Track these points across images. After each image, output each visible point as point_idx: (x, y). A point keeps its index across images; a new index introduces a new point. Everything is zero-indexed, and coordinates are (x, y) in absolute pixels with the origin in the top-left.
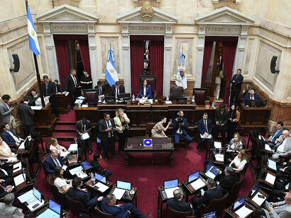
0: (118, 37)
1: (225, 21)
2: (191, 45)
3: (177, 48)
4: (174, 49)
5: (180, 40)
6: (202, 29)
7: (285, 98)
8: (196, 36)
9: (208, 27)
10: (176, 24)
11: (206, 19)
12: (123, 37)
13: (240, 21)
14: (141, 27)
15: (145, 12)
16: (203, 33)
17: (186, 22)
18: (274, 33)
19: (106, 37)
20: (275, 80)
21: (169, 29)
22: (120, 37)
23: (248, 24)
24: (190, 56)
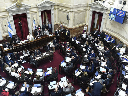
0: (7, 17)
1: (47, 5)
2: (36, 15)
3: (32, 17)
4: (31, 18)
5: (32, 14)
6: (39, 8)
7: (73, 27)
8: (38, 12)
9: (41, 8)
10: (31, 8)
11: (41, 5)
12: (10, 16)
13: (51, 4)
14: (17, 11)
15: (18, 5)
16: (40, 10)
17: (34, 7)
18: (64, 7)
19: (2, 18)
20: (68, 22)
21: (28, 10)
22: (8, 17)
23: (54, 5)
24: (37, 19)
